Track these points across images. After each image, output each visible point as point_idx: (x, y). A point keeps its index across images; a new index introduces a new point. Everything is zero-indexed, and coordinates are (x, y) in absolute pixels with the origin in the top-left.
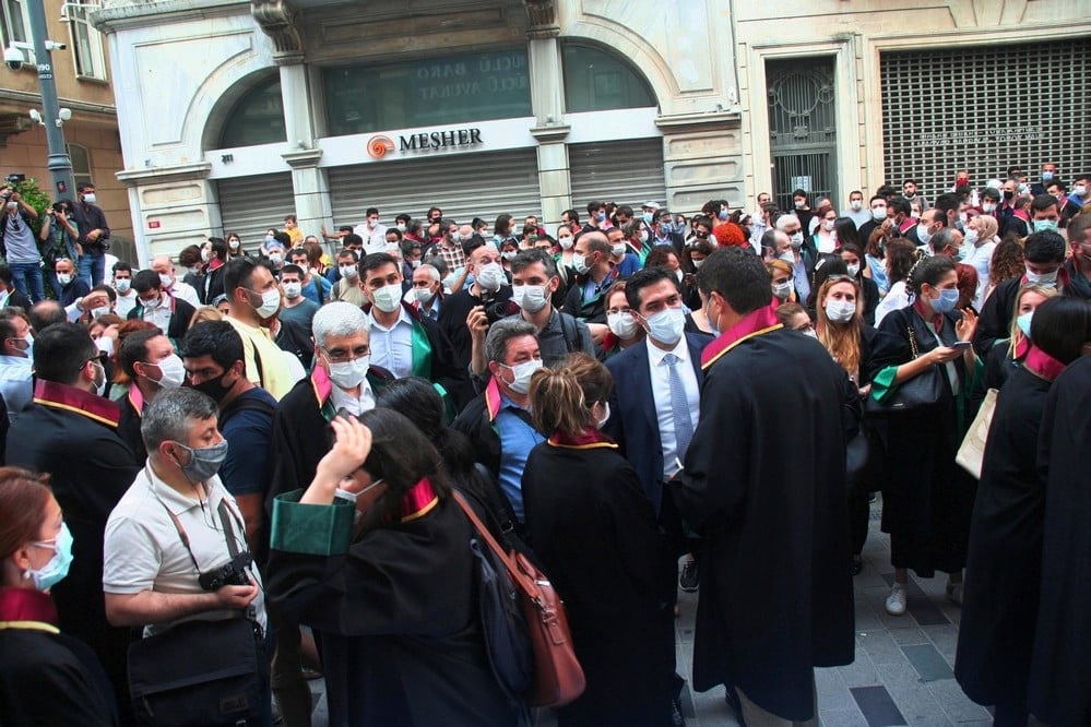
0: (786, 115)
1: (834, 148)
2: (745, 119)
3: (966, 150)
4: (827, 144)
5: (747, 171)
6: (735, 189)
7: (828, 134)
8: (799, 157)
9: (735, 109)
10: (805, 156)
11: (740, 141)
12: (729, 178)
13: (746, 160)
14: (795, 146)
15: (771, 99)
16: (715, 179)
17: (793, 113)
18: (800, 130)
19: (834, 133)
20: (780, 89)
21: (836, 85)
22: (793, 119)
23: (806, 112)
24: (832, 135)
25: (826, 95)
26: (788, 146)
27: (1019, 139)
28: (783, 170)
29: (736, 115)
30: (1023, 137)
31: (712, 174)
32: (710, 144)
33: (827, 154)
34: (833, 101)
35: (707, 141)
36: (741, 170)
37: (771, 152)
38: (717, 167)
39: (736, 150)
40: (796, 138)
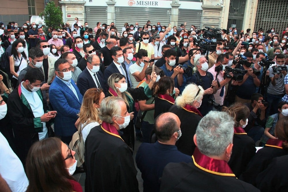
0: (233, 9)
1: (243, 19)
2: (224, 8)
4: (242, 17)
5: (222, 21)
6: (218, 25)
7: (242, 15)
8: (234, 20)
9: (222, 6)
10: (236, 20)
11: (221, 14)
12: (217, 23)
13: (222, 19)
14: (234, 17)
15: (230, 4)
16: (214, 22)
17: (235, 8)
18: (236, 13)
19: (244, 15)
20: (233, 2)
21: (246, 3)
22: (234, 10)
23: (238, 9)
24: (243, 15)
25: (243, 5)
26: (232, 17)
28: (231, 22)
29: (222, 7)
31: (213, 21)
32: (214, 13)
33: (241, 20)
34: (245, 7)
35: (213, 13)
36: (220, 21)
37: (228, 17)
38: (215, 19)
39: (220, 16)
40: (234, 15)
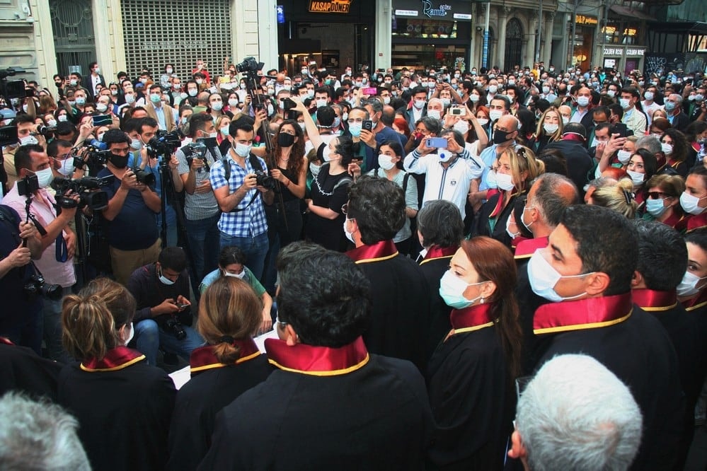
0: (63, 26)
1: (94, 49)
2: (36, 26)
3: (169, 52)
4: (90, 46)
5: (40, 61)
6: (33, 73)
7: (90, 40)
8: (72, 53)
9: (30, 20)
10: (76, 53)
11: (33, 41)
12: (28, 66)
13: (39, 54)
14: (69, 46)
15: (52, 14)
17: (67, 25)
18: (72, 36)
19: (94, 39)
20: (57, 7)
21: (93, 9)
22: (67, 28)
23: (75, 25)
24: (92, 40)
25: (87, 14)
26: (65, 46)
27: (196, 47)
28: (64, 61)
29: (31, 23)
30: (198, 46)
31: (15, 63)
32: (12, 41)
33: (90, 52)
34: (92, 19)
35: (10, 40)
36: (35, 60)
37: (56, 49)
38: (19, 58)
39: (32, 47)
40: (70, 41)
